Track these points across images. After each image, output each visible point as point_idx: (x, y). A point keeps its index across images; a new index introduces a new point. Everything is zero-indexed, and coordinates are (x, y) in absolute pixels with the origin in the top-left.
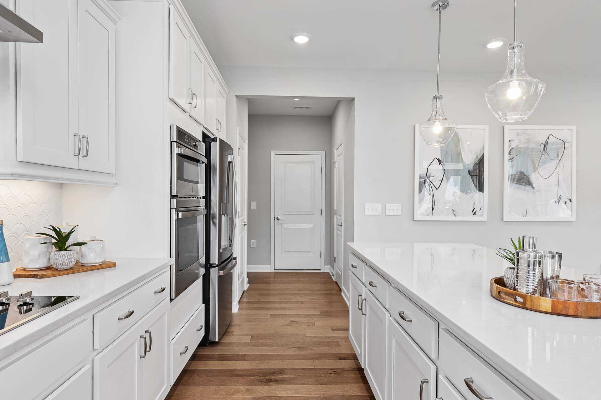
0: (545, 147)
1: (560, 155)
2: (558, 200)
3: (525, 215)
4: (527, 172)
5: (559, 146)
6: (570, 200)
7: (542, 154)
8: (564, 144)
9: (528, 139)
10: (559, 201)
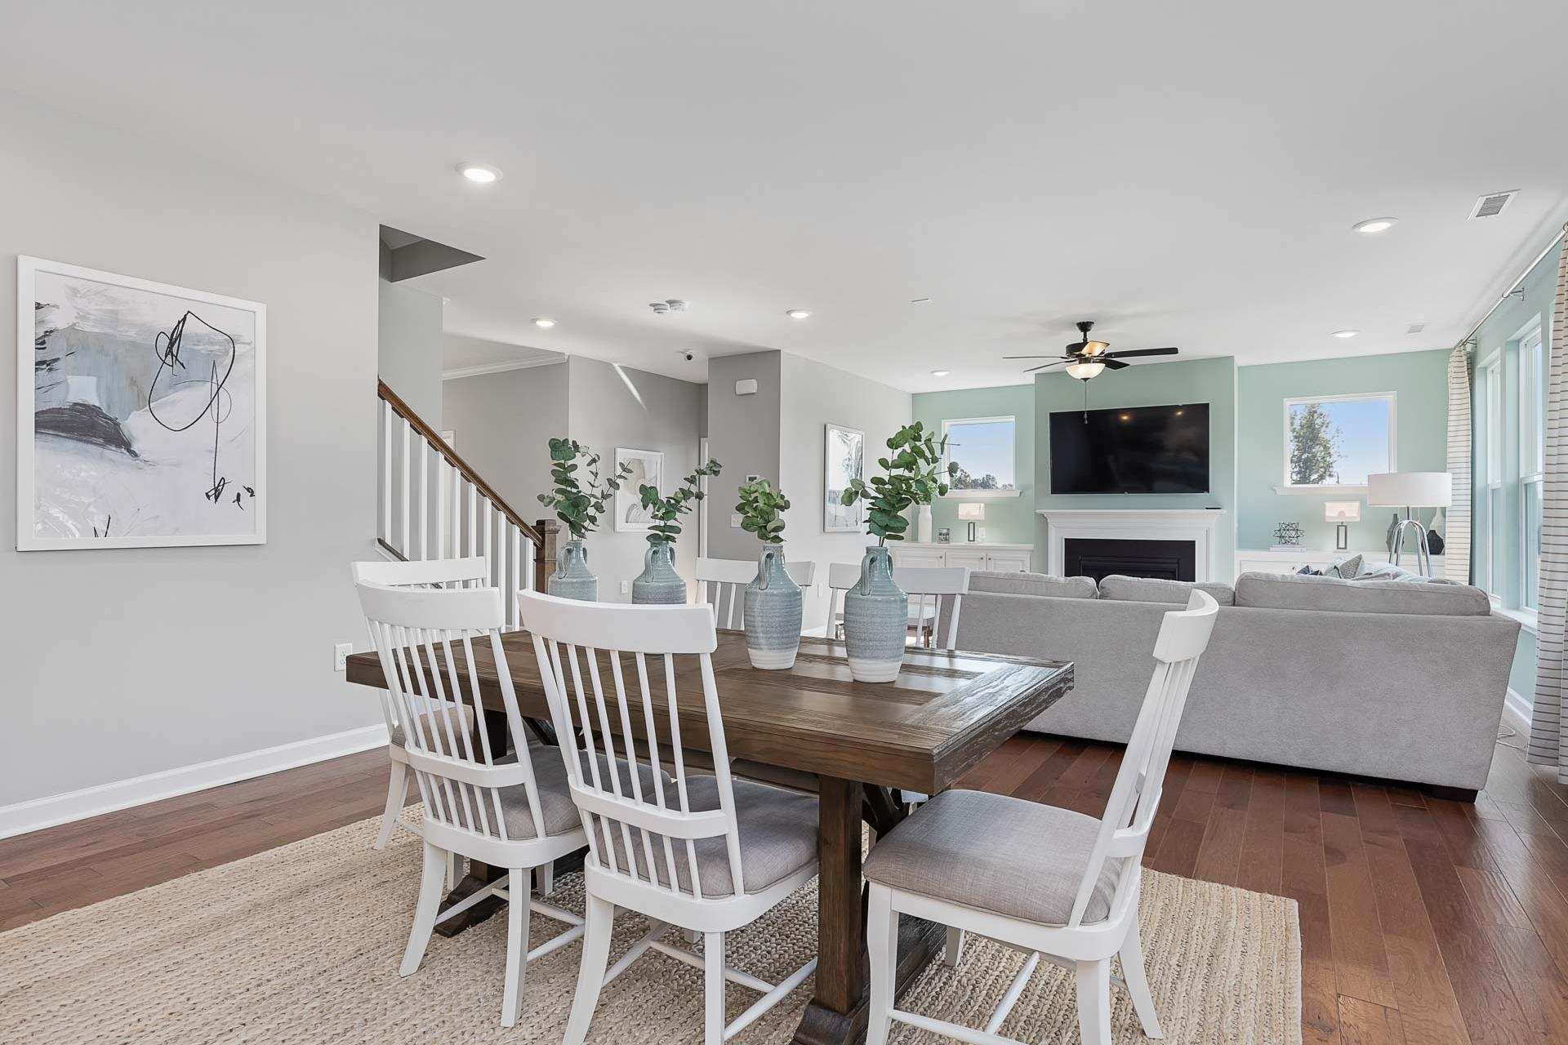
0: (171, 344)
1: (221, 373)
2: (216, 491)
3: (101, 534)
4: (109, 407)
5: (217, 347)
6: (251, 491)
7: (164, 362)
8: (232, 346)
9: (114, 313)
10: (219, 494)
